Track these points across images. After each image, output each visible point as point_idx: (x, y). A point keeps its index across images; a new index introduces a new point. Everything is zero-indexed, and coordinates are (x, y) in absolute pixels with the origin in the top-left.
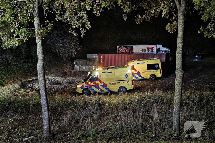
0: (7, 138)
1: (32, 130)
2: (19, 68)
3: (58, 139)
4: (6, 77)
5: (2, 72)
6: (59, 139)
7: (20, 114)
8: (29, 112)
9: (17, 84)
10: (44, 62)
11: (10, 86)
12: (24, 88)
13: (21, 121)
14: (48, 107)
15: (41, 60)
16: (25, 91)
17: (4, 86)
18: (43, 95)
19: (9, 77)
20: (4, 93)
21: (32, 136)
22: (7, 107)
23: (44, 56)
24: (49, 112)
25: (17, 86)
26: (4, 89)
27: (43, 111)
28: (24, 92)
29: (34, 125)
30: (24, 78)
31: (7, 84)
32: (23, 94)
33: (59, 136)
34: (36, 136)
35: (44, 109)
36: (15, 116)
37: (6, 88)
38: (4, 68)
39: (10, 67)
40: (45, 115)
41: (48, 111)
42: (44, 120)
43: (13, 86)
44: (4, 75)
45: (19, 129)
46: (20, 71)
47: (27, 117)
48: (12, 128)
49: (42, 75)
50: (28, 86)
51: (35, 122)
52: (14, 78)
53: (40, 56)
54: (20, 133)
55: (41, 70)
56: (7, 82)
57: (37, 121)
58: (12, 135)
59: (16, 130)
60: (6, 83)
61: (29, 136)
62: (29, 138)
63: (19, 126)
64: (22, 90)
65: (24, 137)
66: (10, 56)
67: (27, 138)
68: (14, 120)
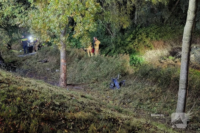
0: (136, 108)
1: (165, 107)
2: (174, 30)
3: (191, 128)
4: (157, 39)
5: (153, 32)
6: (193, 129)
7: (159, 86)
8: (168, 86)
9: (167, 49)
10: (193, 24)
11: (158, 50)
12: (173, 56)
13: (157, 94)
14: (187, 84)
15: (191, 21)
16: (173, 60)
17: (151, 49)
18: (183, 68)
19: (160, 39)
20: (150, 58)
21: (162, 114)
22: (147, 74)
23: (196, 16)
24: (186, 91)
25: (166, 52)
26: (151, 53)
27: (180, 87)
28: (171, 61)
29: (169, 102)
30: (177, 43)
31: (156, 48)
32: (171, 62)
33: (194, 125)
34: (167, 116)
35: (182, 86)
36: (153, 86)
37: (154, 52)
38: (156, 29)
39: (163, 27)
40: (181, 93)
41: (186, 89)
42: (179, 99)
43: (161, 51)
44: (155, 36)
45: (151, 102)
46: (173, 34)
47: (165, 90)
48: (144, 98)
49: (187, 42)
50: (178, 54)
51: (172, 99)
52: (165, 42)
53: (190, 16)
54: (151, 106)
55: (187, 35)
56: (156, 45)
57: (174, 99)
58: (142, 106)
59: (148, 101)
60: (154, 46)
61: (158, 113)
62: (158, 115)
63: (153, 98)
64: (171, 57)
65: (153, 112)
66: (165, 14)
67: (156, 114)
68: (150, 90)
